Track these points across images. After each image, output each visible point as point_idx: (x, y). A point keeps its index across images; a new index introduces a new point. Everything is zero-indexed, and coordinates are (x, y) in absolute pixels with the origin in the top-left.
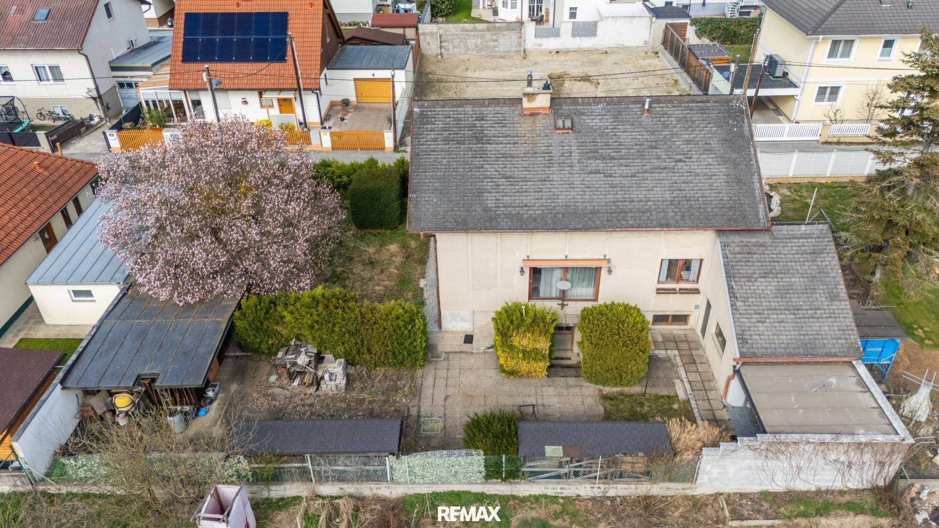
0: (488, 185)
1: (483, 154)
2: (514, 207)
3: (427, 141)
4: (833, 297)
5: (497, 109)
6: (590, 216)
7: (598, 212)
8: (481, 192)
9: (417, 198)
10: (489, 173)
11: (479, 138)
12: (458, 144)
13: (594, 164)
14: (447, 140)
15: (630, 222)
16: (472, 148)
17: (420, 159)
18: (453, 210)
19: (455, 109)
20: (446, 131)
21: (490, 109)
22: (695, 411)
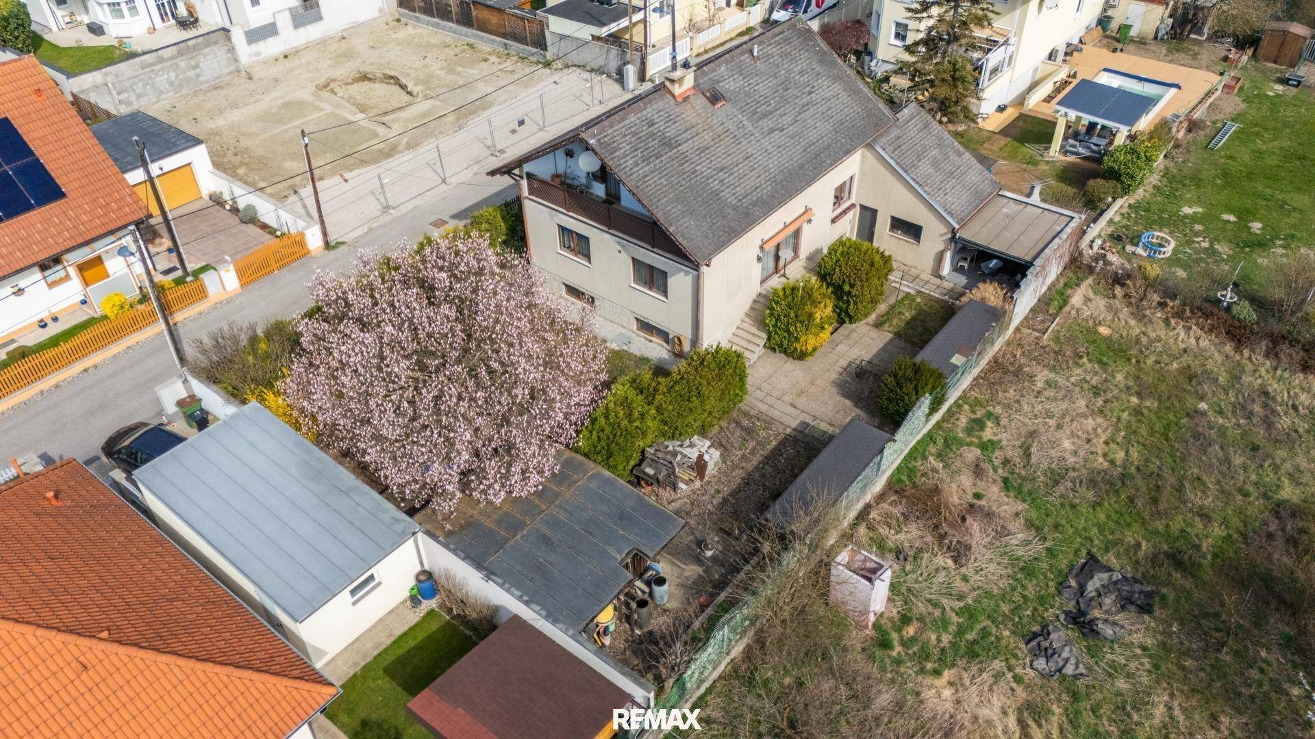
0: (715, 185)
1: (684, 159)
2: (750, 194)
3: (631, 169)
4: (959, 154)
5: (655, 107)
6: (801, 172)
7: (803, 165)
8: (716, 194)
9: (677, 228)
10: (705, 174)
11: (668, 144)
12: (657, 158)
13: (766, 124)
14: (646, 160)
15: (828, 162)
16: (671, 157)
17: (643, 190)
18: (714, 224)
19: (622, 124)
20: (636, 150)
21: (649, 110)
22: (932, 294)
